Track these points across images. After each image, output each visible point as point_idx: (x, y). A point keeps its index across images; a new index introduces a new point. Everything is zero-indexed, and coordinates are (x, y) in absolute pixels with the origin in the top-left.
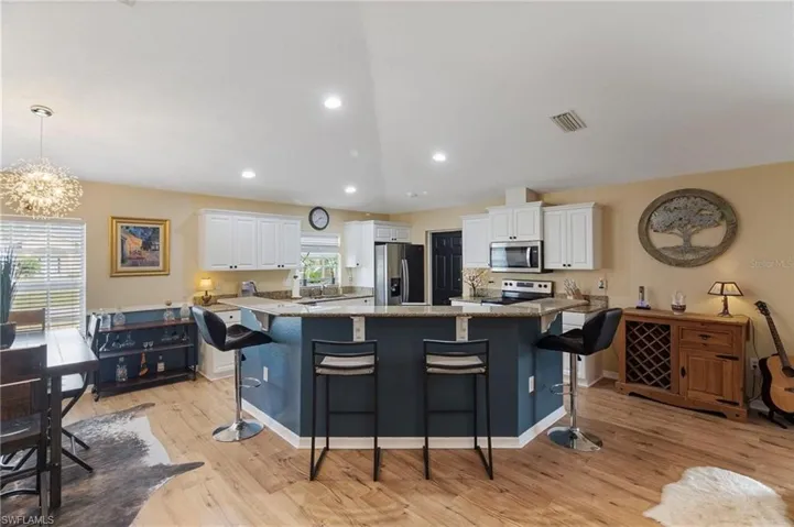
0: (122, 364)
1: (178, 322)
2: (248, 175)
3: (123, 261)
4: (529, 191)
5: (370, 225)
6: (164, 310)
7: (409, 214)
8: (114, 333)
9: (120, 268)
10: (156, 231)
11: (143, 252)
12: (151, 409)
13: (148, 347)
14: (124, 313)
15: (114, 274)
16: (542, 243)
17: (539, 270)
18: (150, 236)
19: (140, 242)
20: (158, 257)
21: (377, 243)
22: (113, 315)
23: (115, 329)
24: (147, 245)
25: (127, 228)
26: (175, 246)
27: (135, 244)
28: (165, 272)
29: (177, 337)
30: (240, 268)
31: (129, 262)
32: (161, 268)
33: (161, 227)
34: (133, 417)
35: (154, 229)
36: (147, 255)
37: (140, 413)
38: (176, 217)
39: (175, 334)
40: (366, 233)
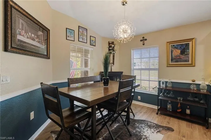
0: (170, 103)
1: (198, 92)
3: (172, 60)
6: (191, 84)
8: (166, 90)
9: (170, 63)
10: (187, 45)
11: (181, 55)
12: (170, 133)
13: (180, 100)
14: (171, 82)
15: (169, 66)
19: (179, 51)
20: (189, 57)
22: (166, 82)
23: (168, 88)
24: (183, 52)
25: (174, 46)
27: (177, 52)
28: (192, 65)
29: (197, 99)
31: (174, 60)
32: (190, 62)
33: (190, 43)
34: (159, 131)
35: (186, 44)
36: (182, 57)
37: (164, 131)
38: (199, 36)
39: (196, 97)
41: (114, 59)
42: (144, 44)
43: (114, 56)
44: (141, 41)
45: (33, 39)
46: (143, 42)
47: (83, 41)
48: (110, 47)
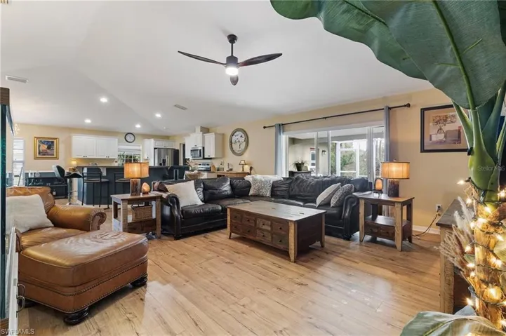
2: (88, 121)
3: (39, 153)
4: (202, 128)
5: (152, 141)
7: (175, 136)
8: (35, 179)
9: (38, 156)
10: (53, 142)
13: (49, 185)
14: (40, 173)
16: (204, 148)
17: (202, 158)
18: (50, 145)
19: (46, 147)
20: (54, 152)
21: (155, 149)
22: (35, 173)
23: (36, 177)
24: (49, 148)
25: (41, 141)
26: (61, 148)
27: (44, 147)
28: (57, 158)
30: (88, 157)
32: (55, 156)
33: (55, 141)
36: (49, 151)
38: (61, 137)
40: (150, 144)
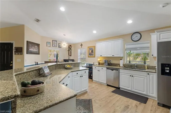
11: (91, 53)
15: (88, 57)
18: (92, 50)
27: (90, 51)
31: (90, 55)
32: (94, 56)
33: (94, 48)
41: (71, 53)
42: (82, 47)
43: (71, 52)
44: (81, 45)
45: (34, 49)
46: (82, 46)
47: (55, 46)
48: (69, 47)
